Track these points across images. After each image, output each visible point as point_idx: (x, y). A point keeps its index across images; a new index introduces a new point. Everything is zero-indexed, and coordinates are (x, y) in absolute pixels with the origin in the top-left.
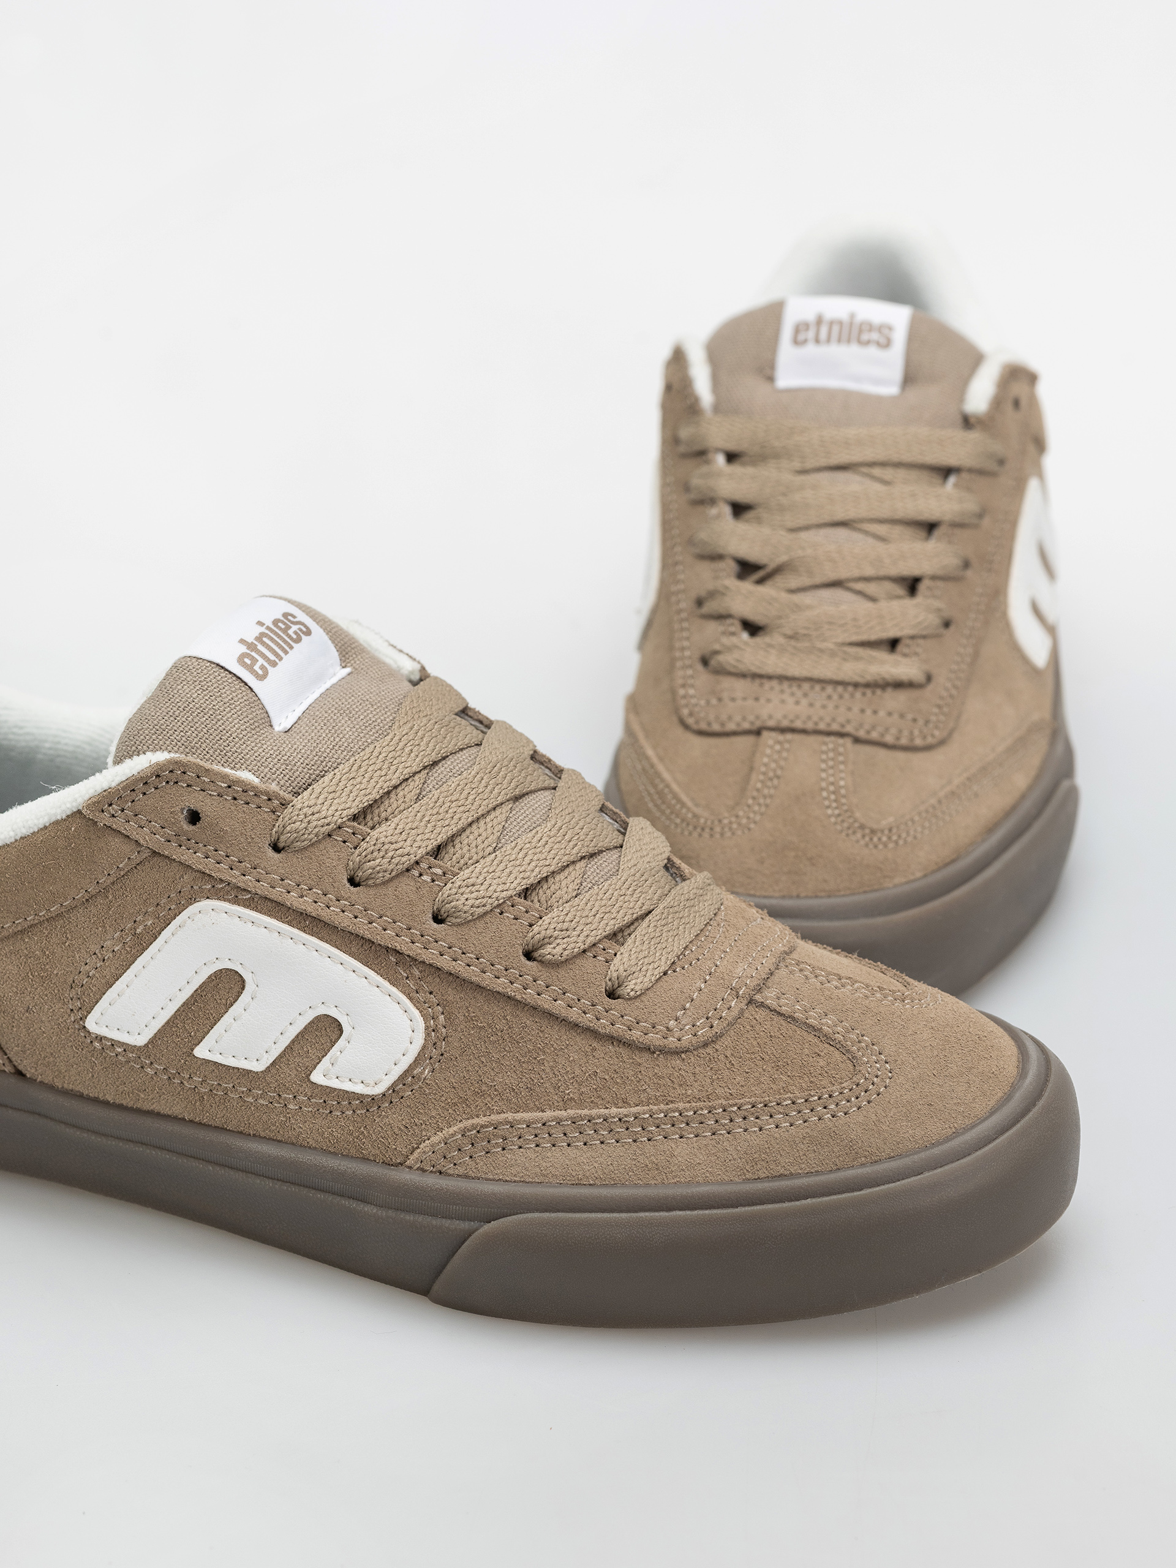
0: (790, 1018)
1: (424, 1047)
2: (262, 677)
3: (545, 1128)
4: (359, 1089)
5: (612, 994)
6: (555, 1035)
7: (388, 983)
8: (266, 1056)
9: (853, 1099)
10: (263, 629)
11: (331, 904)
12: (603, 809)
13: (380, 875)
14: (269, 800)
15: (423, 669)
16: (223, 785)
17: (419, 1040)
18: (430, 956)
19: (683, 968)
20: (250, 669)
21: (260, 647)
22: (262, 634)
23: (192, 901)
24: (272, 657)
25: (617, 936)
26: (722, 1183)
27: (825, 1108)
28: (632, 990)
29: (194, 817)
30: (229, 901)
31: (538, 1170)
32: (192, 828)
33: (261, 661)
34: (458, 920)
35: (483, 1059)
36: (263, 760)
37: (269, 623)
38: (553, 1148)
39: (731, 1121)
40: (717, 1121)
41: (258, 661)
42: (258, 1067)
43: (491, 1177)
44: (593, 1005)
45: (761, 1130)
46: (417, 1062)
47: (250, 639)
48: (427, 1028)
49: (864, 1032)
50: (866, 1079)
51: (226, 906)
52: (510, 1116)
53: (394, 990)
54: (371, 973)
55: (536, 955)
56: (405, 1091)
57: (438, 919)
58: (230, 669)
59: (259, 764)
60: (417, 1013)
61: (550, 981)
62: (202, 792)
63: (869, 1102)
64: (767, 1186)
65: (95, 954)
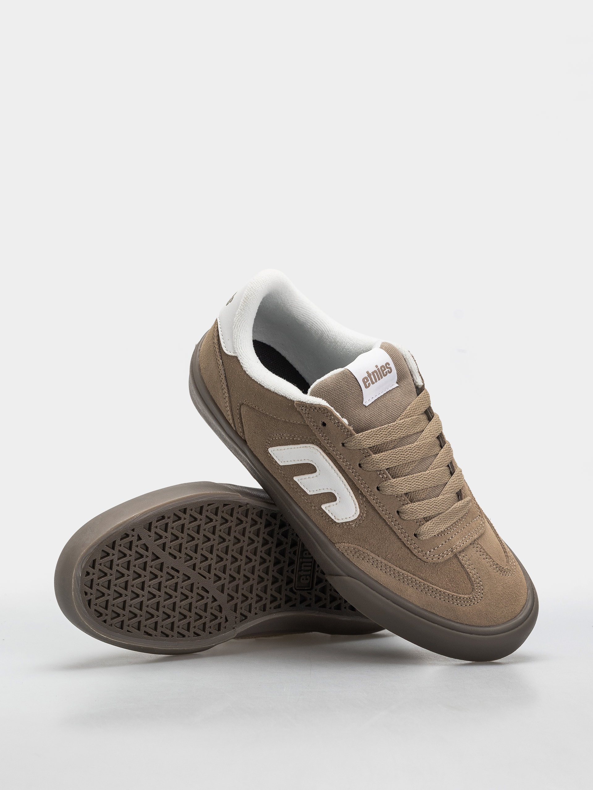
0: (463, 566)
1: (356, 519)
2: (366, 387)
3: (377, 561)
4: (333, 518)
5: (415, 535)
6: (393, 537)
7: (355, 498)
8: (312, 492)
9: (466, 602)
10: (376, 369)
11: (350, 468)
12: (448, 466)
13: (368, 469)
14: (348, 431)
15: (424, 386)
16: (337, 421)
17: (356, 517)
18: (370, 498)
19: (441, 535)
20: (365, 383)
21: (372, 376)
22: (375, 371)
23: (313, 443)
24: (374, 381)
25: (427, 519)
26: (416, 606)
27: (456, 600)
28: (422, 538)
29: (324, 424)
30: (323, 450)
31: (369, 571)
32: (322, 427)
33: (370, 381)
34: (383, 493)
35: (370, 532)
36: (353, 416)
37: (379, 367)
38: (376, 568)
39: (428, 590)
40: (424, 588)
41: (369, 381)
42: (309, 493)
43: (356, 564)
44: (408, 536)
45: (435, 597)
46: (352, 521)
47: (370, 372)
48: (359, 515)
49: (482, 581)
50: (473, 597)
51: (321, 451)
52: (369, 553)
53: (356, 500)
54: (352, 492)
55: (400, 514)
56: (345, 526)
57: (378, 488)
58: (359, 381)
59: (351, 417)
60: (358, 510)
61: (399, 523)
62: (330, 420)
63: (470, 605)
64: (427, 614)
65: (280, 434)
